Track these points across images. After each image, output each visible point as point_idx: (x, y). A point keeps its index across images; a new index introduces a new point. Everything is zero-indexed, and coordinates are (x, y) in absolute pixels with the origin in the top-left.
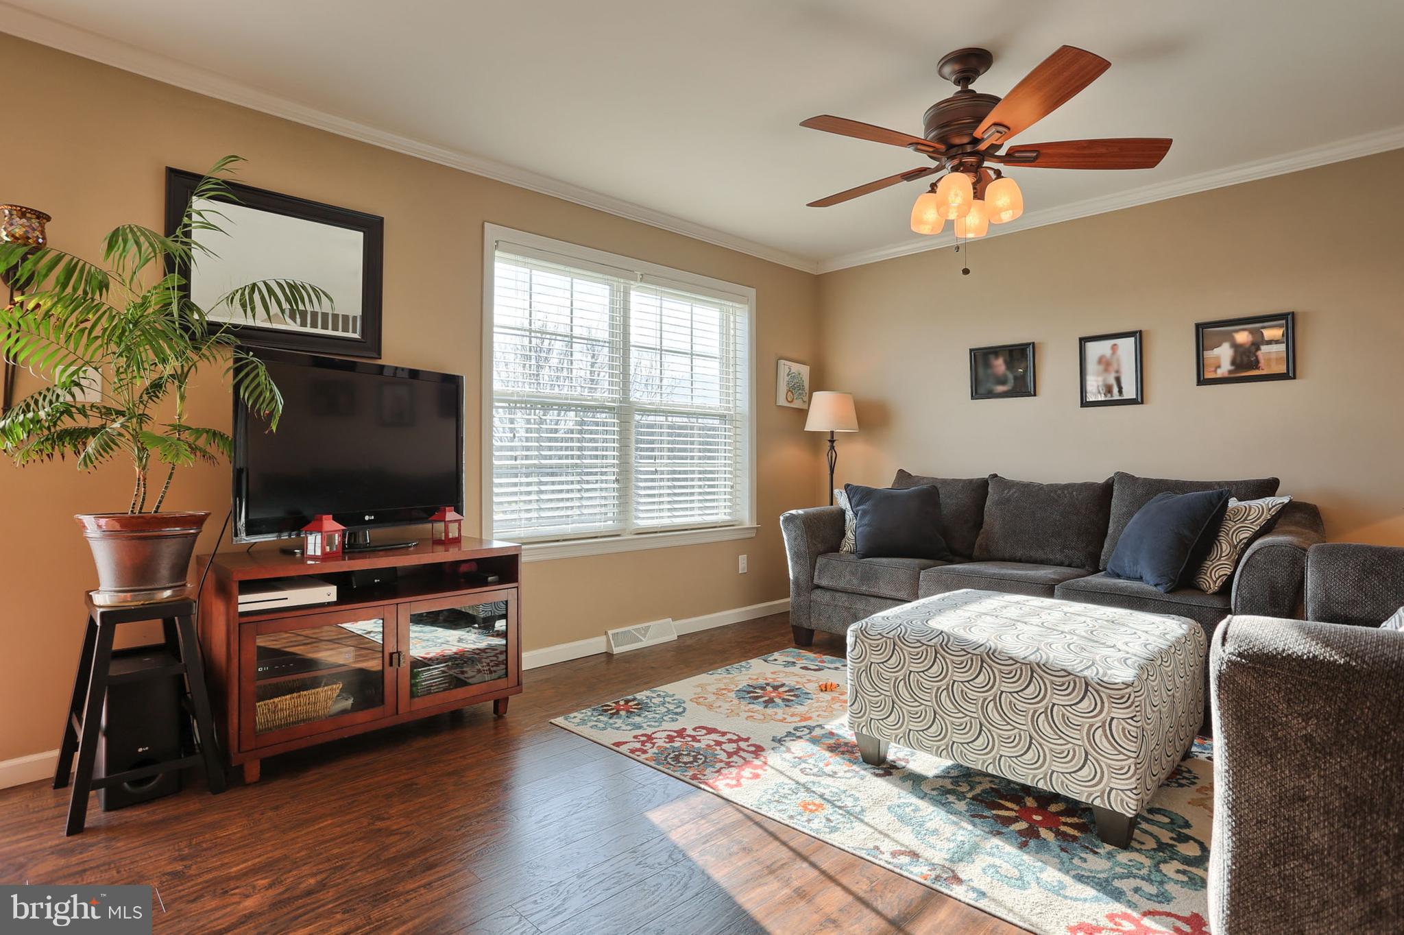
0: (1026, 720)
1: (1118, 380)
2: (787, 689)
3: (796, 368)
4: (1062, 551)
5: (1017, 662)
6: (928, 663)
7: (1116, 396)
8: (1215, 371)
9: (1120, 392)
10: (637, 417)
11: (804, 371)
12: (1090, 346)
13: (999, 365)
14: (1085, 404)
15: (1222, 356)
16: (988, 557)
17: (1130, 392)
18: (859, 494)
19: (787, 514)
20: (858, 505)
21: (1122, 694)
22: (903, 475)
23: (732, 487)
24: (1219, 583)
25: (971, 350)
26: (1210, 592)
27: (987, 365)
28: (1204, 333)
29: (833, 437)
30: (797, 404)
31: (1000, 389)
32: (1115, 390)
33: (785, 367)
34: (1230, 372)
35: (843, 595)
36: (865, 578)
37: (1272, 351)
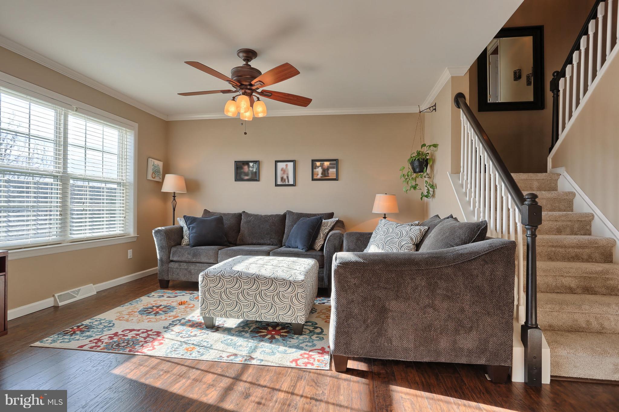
0: (270, 299)
1: (288, 177)
2: (163, 307)
3: (156, 162)
4: (270, 240)
5: (267, 278)
6: (234, 284)
7: (287, 183)
8: (317, 176)
9: (288, 182)
10: (71, 182)
11: (160, 164)
12: (279, 164)
13: (246, 169)
14: (277, 185)
15: (319, 171)
16: (243, 243)
17: (291, 182)
18: (189, 220)
19: (157, 229)
20: (190, 225)
21: (301, 284)
22: (206, 211)
23: (125, 217)
24: (320, 247)
25: (235, 162)
26: (318, 250)
27: (242, 168)
29: (175, 195)
30: (157, 179)
31: (246, 178)
32: (287, 181)
33: (152, 162)
34: (321, 177)
35: (184, 263)
36: (195, 255)
37: (332, 171)
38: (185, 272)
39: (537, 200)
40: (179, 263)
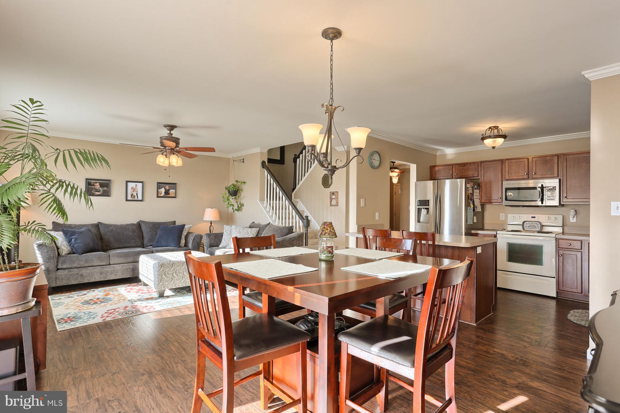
1: (137, 194)
7: (136, 199)
8: (161, 195)
9: (137, 198)
12: (129, 184)
13: (97, 186)
14: (127, 200)
15: (163, 190)
17: (140, 198)
22: (54, 223)
24: (184, 244)
25: (87, 179)
26: (183, 246)
27: (92, 185)
28: (160, 185)
31: (97, 193)
32: (136, 197)
34: (164, 195)
35: (75, 269)
36: (87, 261)
37: (172, 191)
38: (76, 276)
39: (308, 218)
40: (68, 270)
